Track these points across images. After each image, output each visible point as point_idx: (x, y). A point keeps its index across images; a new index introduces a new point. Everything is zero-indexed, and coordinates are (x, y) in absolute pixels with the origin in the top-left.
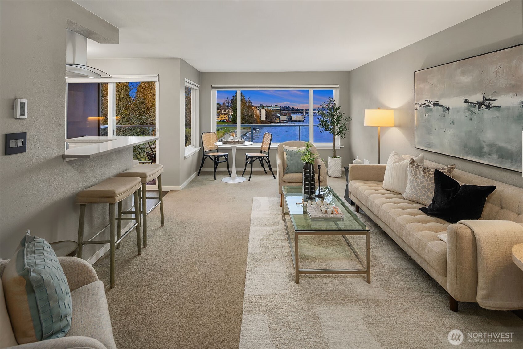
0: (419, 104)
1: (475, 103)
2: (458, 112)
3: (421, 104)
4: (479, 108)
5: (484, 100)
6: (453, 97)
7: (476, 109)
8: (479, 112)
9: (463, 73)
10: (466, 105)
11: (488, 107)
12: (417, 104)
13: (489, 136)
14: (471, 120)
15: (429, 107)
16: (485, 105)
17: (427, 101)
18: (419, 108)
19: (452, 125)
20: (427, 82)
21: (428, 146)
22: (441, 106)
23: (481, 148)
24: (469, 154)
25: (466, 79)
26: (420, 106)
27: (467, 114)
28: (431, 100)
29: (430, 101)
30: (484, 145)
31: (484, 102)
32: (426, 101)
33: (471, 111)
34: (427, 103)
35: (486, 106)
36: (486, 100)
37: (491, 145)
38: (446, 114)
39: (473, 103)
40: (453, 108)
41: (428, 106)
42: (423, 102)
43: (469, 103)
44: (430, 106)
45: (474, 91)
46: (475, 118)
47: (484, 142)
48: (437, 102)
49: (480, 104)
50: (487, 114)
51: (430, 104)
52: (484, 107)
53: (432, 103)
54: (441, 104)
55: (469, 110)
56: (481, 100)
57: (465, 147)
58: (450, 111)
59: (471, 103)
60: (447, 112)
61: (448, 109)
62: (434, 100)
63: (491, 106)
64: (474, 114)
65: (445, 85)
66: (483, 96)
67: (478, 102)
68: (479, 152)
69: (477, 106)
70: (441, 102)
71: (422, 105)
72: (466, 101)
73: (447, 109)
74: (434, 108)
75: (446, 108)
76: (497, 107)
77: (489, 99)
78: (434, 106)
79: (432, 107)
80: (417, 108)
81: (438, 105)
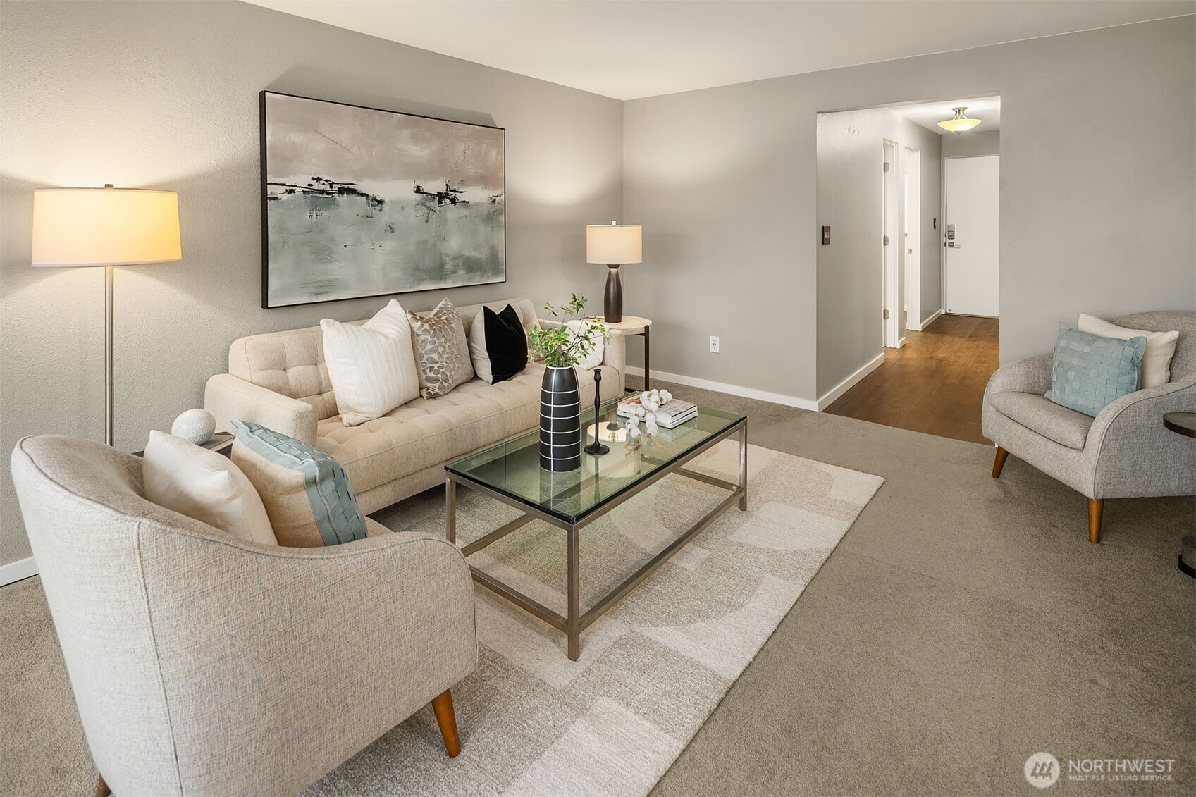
0: (284, 185)
1: (434, 195)
3: (296, 186)
4: (440, 202)
5: (447, 190)
6: (393, 179)
7: (435, 205)
8: (440, 209)
9: (415, 139)
10: (419, 196)
11: (453, 201)
12: (275, 184)
13: (454, 244)
15: (325, 196)
16: (449, 198)
17: (319, 179)
18: (285, 197)
20: (316, 131)
22: (362, 195)
23: (442, 265)
25: (419, 152)
26: (290, 192)
27: (421, 212)
28: (332, 180)
29: (327, 181)
30: (447, 259)
31: (447, 194)
32: (313, 179)
33: (427, 207)
34: (318, 185)
35: (451, 200)
36: (451, 191)
37: (456, 258)
38: (376, 212)
39: (431, 195)
40: (391, 201)
41: (322, 192)
42: (303, 180)
43: (424, 193)
44: (327, 194)
45: (433, 174)
46: (434, 217)
47: (447, 255)
48: (350, 186)
49: (441, 196)
50: (452, 212)
51: (327, 188)
52: (447, 201)
53: (335, 187)
54: (363, 191)
55: (424, 205)
56: (444, 191)
57: (418, 271)
58: (385, 207)
59: (426, 193)
60: (378, 208)
61: (381, 202)
62: (343, 180)
63: (457, 201)
64: (431, 212)
65: (374, 153)
66: (447, 185)
67: (438, 193)
68: (439, 272)
69: (437, 198)
70: (362, 187)
71: (300, 190)
72: (418, 190)
73: (377, 201)
74: (342, 199)
75: (375, 199)
76: (464, 202)
77: (455, 191)
78: (343, 194)
79: (336, 196)
80: (279, 196)
81: (354, 192)
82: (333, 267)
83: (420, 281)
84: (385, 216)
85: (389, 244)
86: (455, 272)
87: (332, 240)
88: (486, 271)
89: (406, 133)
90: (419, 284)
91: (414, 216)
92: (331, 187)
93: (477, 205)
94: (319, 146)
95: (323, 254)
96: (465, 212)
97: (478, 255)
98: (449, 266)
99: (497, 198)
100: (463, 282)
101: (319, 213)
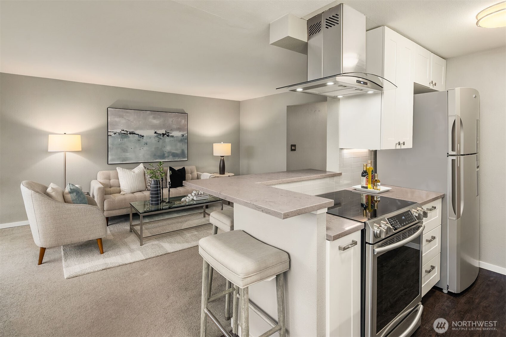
0: (113, 132)
2: (150, 138)
3: (116, 132)
4: (163, 136)
5: (166, 133)
6: (147, 130)
7: (161, 137)
9: (154, 118)
10: (156, 135)
11: (168, 136)
12: (111, 132)
13: (168, 148)
14: (159, 142)
17: (123, 130)
18: (113, 135)
19: (145, 145)
20: (123, 117)
21: (124, 160)
23: (164, 154)
24: (157, 159)
25: (156, 122)
26: (115, 134)
27: (156, 139)
28: (127, 130)
32: (122, 130)
34: (123, 132)
35: (167, 135)
37: (169, 152)
38: (141, 139)
39: (160, 134)
40: (146, 136)
41: (124, 134)
42: (119, 131)
43: (157, 133)
44: (126, 134)
45: (161, 128)
47: (165, 151)
49: (163, 134)
50: (167, 139)
51: (126, 133)
52: (166, 136)
53: (128, 132)
54: (137, 133)
61: (143, 136)
62: (131, 130)
64: (160, 139)
65: (141, 123)
66: (166, 131)
68: (163, 157)
69: (162, 135)
70: (137, 132)
71: (118, 133)
72: (155, 133)
75: (141, 135)
76: (172, 136)
77: (168, 133)
78: (131, 134)
79: (129, 135)
80: (112, 135)
81: (134, 133)
82: (128, 154)
83: (156, 159)
84: (144, 140)
85: (146, 148)
86: (168, 157)
87: (127, 147)
88: (180, 157)
89: (152, 116)
90: (156, 160)
91: (154, 140)
92: (127, 132)
93: (177, 137)
94: (123, 121)
95: (125, 150)
96: (172, 139)
97: (177, 152)
98: (166, 155)
99: (184, 135)
100: (171, 160)
101: (123, 139)
